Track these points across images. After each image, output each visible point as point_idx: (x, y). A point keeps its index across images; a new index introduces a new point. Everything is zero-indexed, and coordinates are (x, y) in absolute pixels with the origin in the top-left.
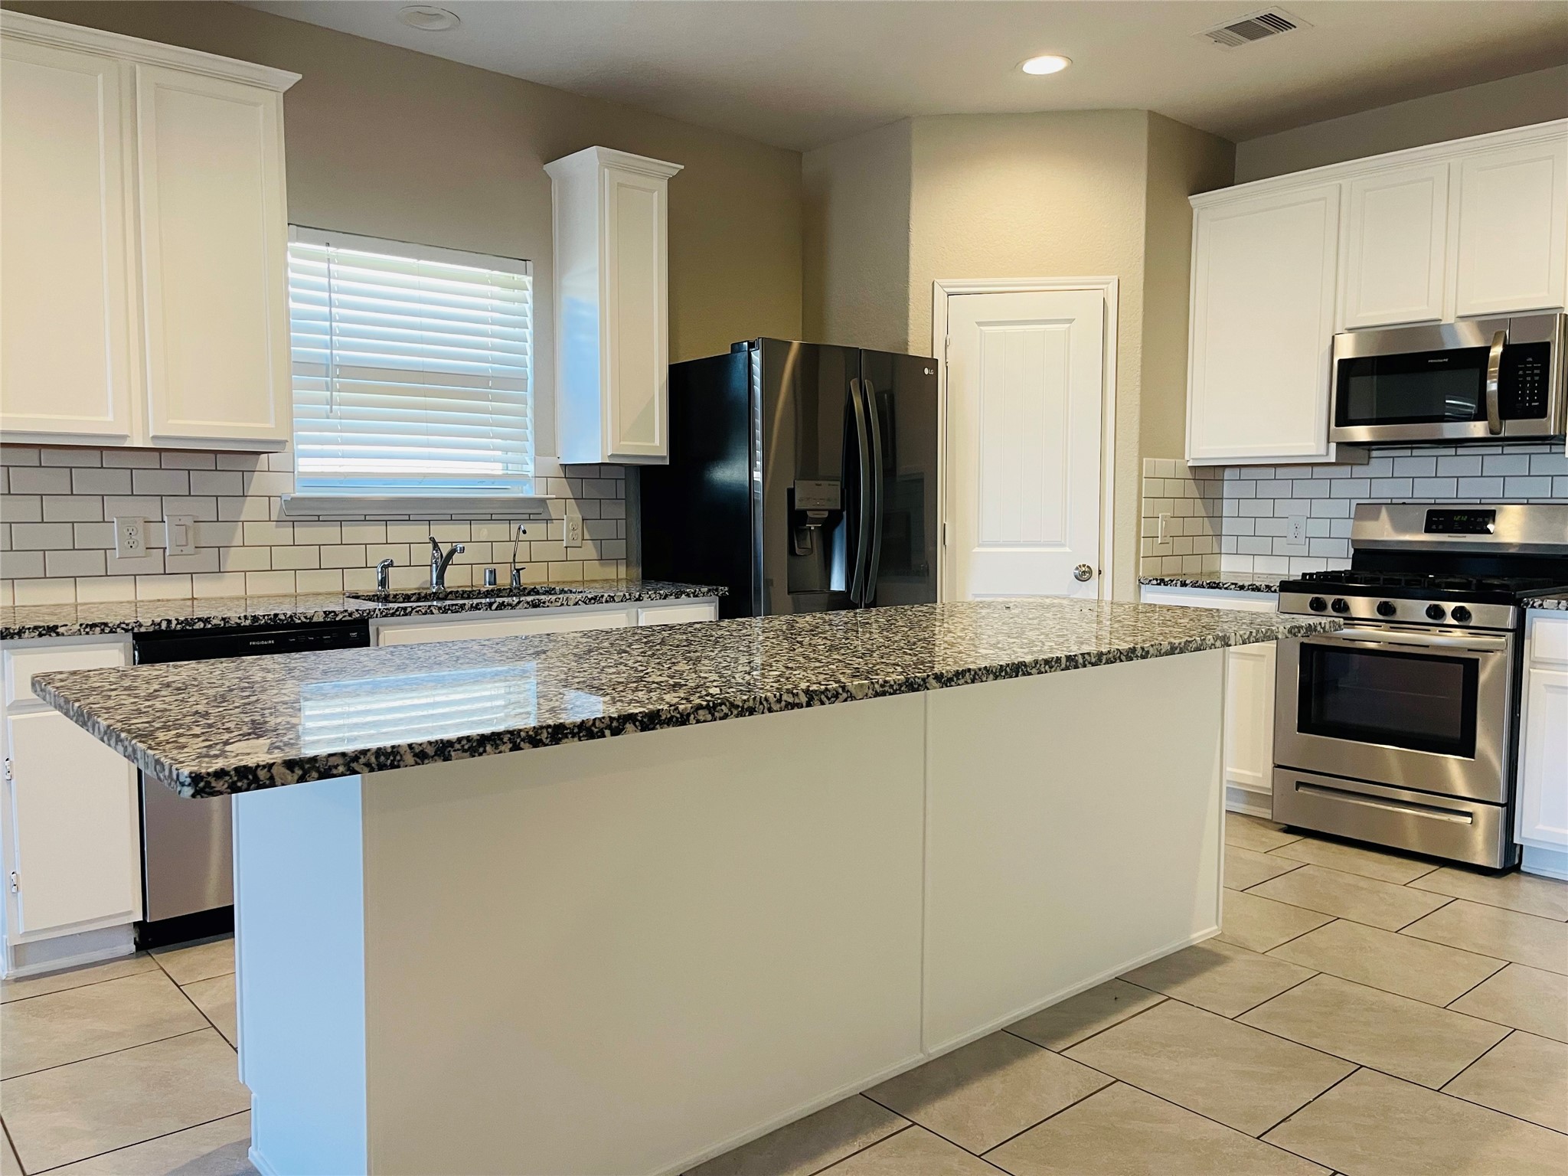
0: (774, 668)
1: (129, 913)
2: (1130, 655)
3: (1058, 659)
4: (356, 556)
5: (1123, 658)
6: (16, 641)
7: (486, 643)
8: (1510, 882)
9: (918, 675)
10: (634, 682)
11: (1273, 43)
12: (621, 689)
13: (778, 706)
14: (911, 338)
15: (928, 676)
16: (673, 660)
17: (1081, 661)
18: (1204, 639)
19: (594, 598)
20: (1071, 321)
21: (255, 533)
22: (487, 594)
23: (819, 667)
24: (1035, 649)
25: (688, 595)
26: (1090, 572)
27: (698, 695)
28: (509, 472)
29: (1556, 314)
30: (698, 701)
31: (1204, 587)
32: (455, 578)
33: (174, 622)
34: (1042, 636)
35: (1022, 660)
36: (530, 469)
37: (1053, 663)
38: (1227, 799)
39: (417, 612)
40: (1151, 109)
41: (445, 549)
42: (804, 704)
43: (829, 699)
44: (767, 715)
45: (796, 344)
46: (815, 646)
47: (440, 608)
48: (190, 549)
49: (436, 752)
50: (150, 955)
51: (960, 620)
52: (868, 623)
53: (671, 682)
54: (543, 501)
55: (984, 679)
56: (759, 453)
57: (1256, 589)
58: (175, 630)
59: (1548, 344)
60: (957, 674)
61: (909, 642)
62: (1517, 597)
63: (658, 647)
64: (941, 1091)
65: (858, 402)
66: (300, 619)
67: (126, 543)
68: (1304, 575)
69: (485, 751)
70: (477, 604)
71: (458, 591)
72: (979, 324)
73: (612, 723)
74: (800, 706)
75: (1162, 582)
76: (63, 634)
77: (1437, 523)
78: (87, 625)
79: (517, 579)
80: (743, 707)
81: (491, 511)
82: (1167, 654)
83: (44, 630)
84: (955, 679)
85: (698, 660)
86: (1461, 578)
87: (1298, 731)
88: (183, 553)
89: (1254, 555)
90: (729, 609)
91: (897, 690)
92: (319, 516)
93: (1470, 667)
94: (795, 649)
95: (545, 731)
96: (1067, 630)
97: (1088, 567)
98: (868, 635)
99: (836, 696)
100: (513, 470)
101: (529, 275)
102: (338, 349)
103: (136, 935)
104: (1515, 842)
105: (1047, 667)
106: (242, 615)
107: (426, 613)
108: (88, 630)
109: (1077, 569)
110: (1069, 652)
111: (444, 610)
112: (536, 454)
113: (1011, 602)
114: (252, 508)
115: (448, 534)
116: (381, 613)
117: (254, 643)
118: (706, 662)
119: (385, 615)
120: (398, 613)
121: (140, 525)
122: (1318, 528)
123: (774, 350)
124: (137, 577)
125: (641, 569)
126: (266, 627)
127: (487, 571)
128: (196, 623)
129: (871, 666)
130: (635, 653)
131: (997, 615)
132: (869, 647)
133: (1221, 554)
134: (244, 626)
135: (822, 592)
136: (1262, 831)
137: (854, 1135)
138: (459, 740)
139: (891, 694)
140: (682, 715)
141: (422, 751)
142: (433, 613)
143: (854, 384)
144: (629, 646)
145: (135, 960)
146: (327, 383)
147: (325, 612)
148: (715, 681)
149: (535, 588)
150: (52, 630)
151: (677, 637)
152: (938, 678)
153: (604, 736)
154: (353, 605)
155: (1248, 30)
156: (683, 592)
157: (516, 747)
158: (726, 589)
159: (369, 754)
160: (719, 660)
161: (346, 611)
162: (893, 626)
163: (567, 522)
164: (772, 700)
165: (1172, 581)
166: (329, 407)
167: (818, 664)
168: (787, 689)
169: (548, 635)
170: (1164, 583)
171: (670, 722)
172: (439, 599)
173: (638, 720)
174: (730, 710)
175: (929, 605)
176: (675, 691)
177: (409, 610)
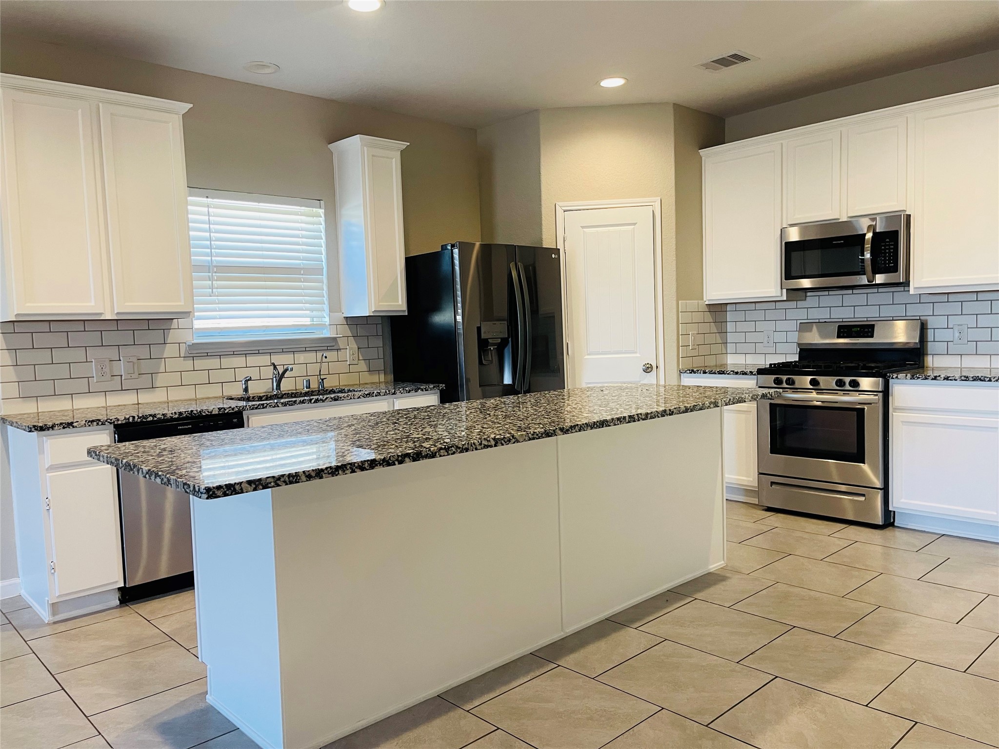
0: (476, 428)
1: (116, 582)
2: (664, 413)
3: (624, 418)
4: (228, 375)
5: (659, 415)
6: (51, 432)
7: (320, 421)
8: (888, 532)
9: (551, 428)
10: (405, 438)
11: (738, 69)
12: (399, 441)
13: (480, 447)
14: (544, 237)
15: (556, 429)
16: (423, 426)
17: (636, 418)
18: (704, 404)
19: (369, 394)
20: (635, 224)
21: (171, 365)
22: (306, 394)
23: (500, 427)
24: (613, 412)
25: (422, 390)
26: (651, 367)
27: (439, 443)
28: (315, 323)
29: (901, 215)
30: (440, 446)
31: (716, 374)
32: (287, 385)
33: (136, 418)
34: (618, 406)
35: (605, 418)
36: (327, 320)
37: (622, 420)
38: (726, 493)
39: (270, 406)
40: (674, 102)
41: (281, 370)
42: (493, 446)
43: (506, 442)
44: (475, 452)
45: (478, 244)
46: (497, 416)
47: (282, 403)
48: (136, 375)
49: (316, 475)
50: (128, 606)
51: (575, 399)
52: (525, 402)
53: (424, 437)
54: (335, 339)
55: (586, 429)
56: (459, 305)
57: (744, 373)
58: (137, 422)
59: (897, 232)
60: (571, 427)
61: (547, 411)
62: (883, 373)
63: (413, 420)
64: (572, 650)
65: (514, 274)
66: (205, 413)
67: (100, 374)
68: (771, 365)
69: (339, 473)
70: (303, 400)
71: (289, 393)
72: (583, 227)
73: (398, 458)
74: (491, 446)
75: (692, 371)
76: (76, 427)
77: (843, 332)
78: (89, 421)
79: (322, 384)
80: (462, 448)
81: (306, 346)
82: (683, 412)
83: (66, 425)
84: (570, 430)
85: (436, 426)
86: (856, 364)
87: (771, 453)
88: (132, 378)
89: (745, 354)
90: (446, 398)
91: (540, 436)
92: (207, 353)
93: (860, 413)
94: (486, 418)
95: (366, 463)
96: (632, 402)
97: (650, 364)
98: (525, 409)
99: (509, 440)
100: (316, 321)
101: (322, 209)
102: (216, 256)
103: (120, 595)
104: (890, 509)
105: (619, 422)
106: (173, 412)
107: (275, 407)
108: (89, 424)
109: (644, 365)
110: (631, 413)
111: (285, 404)
112: (329, 312)
113: (604, 387)
114: (170, 350)
115: (281, 360)
116: (250, 408)
117: (180, 427)
118: (440, 426)
119: (253, 408)
120: (259, 407)
121: (107, 363)
122: (781, 337)
123: (466, 249)
124: (107, 393)
125: (393, 376)
126: (187, 418)
127: (305, 381)
128: (148, 417)
129: (526, 425)
130: (401, 423)
131: (595, 395)
132: (526, 415)
133: (727, 353)
134: (175, 418)
135: (498, 385)
136: (754, 511)
137: (527, 673)
138: (327, 468)
139: (537, 439)
140: (432, 453)
141: (309, 474)
142: (278, 407)
143: (512, 265)
144: (398, 420)
145: (120, 609)
146: (209, 276)
147: (219, 408)
148: (446, 436)
149: (333, 389)
150: (70, 425)
151: (422, 414)
152: (562, 430)
153: (395, 464)
154: (233, 404)
155: (724, 62)
156: (420, 388)
157: (353, 471)
158: (444, 385)
159: (285, 476)
160: (447, 425)
161: (230, 407)
162: (538, 404)
163: (349, 351)
164: (477, 444)
165: (698, 371)
166: (211, 290)
167: (499, 425)
168: (484, 438)
169: (352, 416)
170: (694, 372)
171: (427, 456)
172: (278, 398)
173: (411, 456)
174: (456, 450)
175: (559, 390)
176: (427, 442)
177: (265, 405)
